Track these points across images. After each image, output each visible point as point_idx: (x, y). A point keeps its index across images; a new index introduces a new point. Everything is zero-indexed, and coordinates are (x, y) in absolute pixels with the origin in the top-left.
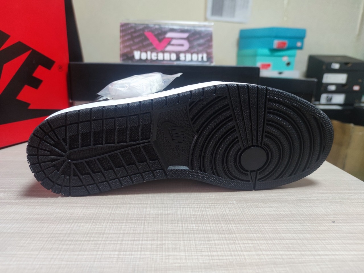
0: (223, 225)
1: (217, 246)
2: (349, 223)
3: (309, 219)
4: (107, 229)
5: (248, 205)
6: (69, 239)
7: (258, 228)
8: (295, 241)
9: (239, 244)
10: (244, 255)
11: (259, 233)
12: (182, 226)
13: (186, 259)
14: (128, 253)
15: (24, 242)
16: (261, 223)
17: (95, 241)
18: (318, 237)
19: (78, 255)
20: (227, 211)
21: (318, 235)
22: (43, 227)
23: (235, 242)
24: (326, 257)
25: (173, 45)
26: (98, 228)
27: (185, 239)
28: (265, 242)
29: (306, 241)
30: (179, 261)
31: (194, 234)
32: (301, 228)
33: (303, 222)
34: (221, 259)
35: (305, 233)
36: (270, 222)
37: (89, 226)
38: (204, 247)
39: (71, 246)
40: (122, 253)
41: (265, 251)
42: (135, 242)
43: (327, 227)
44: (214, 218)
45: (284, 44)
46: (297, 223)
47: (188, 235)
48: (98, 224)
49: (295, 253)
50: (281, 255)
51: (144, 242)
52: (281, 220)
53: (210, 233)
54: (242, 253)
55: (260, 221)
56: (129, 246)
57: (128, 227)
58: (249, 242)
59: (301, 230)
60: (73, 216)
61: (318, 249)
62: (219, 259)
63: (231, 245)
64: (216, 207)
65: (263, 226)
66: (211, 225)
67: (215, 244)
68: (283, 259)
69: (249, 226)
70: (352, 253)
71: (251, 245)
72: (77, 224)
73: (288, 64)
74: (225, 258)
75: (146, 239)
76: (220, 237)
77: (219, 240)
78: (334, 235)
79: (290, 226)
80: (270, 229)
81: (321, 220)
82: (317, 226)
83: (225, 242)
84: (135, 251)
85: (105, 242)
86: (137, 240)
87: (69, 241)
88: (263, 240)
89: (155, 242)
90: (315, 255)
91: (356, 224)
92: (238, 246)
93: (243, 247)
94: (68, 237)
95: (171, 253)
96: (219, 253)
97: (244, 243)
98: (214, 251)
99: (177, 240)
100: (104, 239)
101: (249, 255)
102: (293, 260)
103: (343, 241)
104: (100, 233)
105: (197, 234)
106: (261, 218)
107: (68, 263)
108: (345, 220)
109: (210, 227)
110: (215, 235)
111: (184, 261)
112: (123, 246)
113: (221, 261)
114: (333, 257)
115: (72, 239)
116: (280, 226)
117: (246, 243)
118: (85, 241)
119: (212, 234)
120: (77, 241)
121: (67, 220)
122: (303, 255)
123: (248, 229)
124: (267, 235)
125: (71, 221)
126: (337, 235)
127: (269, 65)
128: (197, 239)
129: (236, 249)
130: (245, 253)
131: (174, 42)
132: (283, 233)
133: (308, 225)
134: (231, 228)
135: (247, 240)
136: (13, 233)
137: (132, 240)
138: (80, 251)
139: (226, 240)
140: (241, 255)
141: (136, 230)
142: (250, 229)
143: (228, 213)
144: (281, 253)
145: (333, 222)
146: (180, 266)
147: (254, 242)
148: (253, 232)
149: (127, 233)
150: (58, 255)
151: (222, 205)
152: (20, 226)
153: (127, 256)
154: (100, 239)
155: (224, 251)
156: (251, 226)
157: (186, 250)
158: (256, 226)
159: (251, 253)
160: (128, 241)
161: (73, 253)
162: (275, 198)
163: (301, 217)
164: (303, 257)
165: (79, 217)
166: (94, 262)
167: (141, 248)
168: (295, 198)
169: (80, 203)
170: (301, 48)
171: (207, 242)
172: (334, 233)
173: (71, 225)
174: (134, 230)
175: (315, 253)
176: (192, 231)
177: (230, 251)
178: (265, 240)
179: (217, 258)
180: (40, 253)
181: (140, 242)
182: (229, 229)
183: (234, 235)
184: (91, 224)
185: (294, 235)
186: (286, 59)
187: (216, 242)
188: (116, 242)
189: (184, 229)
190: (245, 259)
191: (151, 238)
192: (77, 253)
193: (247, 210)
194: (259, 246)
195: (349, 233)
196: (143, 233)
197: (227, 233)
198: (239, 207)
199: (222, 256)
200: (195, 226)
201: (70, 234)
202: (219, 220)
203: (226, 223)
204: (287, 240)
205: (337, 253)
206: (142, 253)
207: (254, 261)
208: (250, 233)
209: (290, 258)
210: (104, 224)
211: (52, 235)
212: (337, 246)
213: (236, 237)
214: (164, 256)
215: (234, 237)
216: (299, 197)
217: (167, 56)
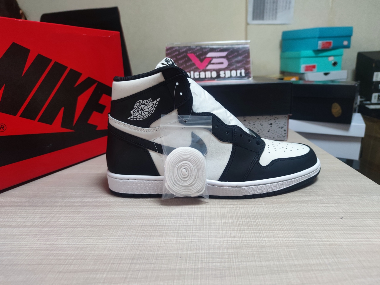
0: (252, 220)
1: (246, 235)
2: (354, 219)
3: (321, 216)
4: (167, 223)
5: (273, 205)
6: (142, 229)
7: (279, 222)
8: (306, 232)
9: (263, 233)
10: (265, 240)
11: (279, 226)
12: (221, 221)
13: (223, 242)
14: (183, 238)
15: (112, 231)
16: (282, 219)
17: (160, 230)
18: (325, 229)
19: (150, 239)
20: (256, 210)
21: (325, 228)
22: (123, 222)
23: (259, 231)
24: (327, 242)
25: (213, 64)
26: (161, 222)
27: (223, 229)
28: (283, 232)
29: (315, 232)
30: (218, 244)
31: (230, 226)
32: (313, 223)
33: (316, 218)
34: (248, 243)
35: (315, 226)
36: (290, 218)
37: (155, 221)
38: (237, 235)
39: (144, 234)
40: (179, 238)
41: (282, 238)
42: (187, 231)
43: (334, 222)
44: (245, 215)
45: (330, 43)
46: (310, 219)
47: (225, 227)
48: (160, 219)
49: (304, 239)
50: (293, 241)
51: (193, 231)
52: (298, 217)
53: (242, 225)
54: (264, 239)
55: (282, 217)
56: (183, 234)
57: (182, 221)
58: (270, 232)
59: (313, 224)
60: (142, 214)
61: (322, 237)
62: (247, 243)
63: (257, 234)
64: (248, 207)
65: (283, 221)
66: (243, 220)
67: (245, 233)
68: (294, 243)
69: (272, 221)
70: (349, 240)
71: (271, 234)
72: (145, 219)
73: (335, 64)
74: (251, 242)
75: (195, 229)
76: (249, 228)
77: (248, 230)
78: (339, 227)
79: (305, 221)
80: (288, 223)
81: (331, 217)
82: (327, 221)
83: (252, 231)
84: (188, 237)
85: (166, 231)
86: (189, 230)
87: (142, 230)
88: (281, 230)
89: (202, 231)
90: (320, 241)
91: (360, 220)
92: (262, 234)
93: (265, 235)
94: (141, 228)
95: (213, 239)
96: (247, 239)
97: (266, 233)
98: (244, 238)
99: (217, 230)
100: (165, 229)
101: (269, 240)
102: (301, 244)
103: (345, 232)
104: (163, 226)
105: (232, 226)
106: (283, 215)
107: (144, 244)
108: (352, 217)
109: (242, 221)
110: (245, 227)
111: (222, 244)
112: (180, 234)
113: (248, 244)
114: (333, 243)
115: (144, 229)
116: (297, 221)
117: (268, 233)
118: (153, 230)
119: (243, 226)
120: (148, 230)
121: (138, 217)
122: (310, 241)
123: (271, 223)
124: (285, 227)
125: (141, 218)
126: (341, 227)
127: (314, 67)
128: (231, 230)
129: (260, 236)
130: (266, 239)
131: (214, 61)
132: (298, 226)
133: (320, 220)
134: (258, 222)
135: (269, 230)
136: (103, 225)
137: (185, 230)
138: (150, 237)
139: (253, 230)
140: (263, 240)
141: (188, 224)
142: (273, 223)
143: (257, 211)
144: (293, 239)
145: (341, 218)
146: (219, 247)
147: (274, 232)
148: (274, 225)
149: (182, 226)
150: (136, 239)
151: (253, 205)
152: (107, 221)
153: (182, 240)
154: (163, 229)
155: (251, 238)
156: (273, 221)
157: (224, 237)
158: (277, 221)
159: (271, 239)
160: (183, 230)
161: (146, 238)
162: (298, 200)
163: (316, 214)
164: (309, 242)
165: (146, 215)
166: (161, 243)
167: (192, 235)
168: (314, 200)
169: (146, 205)
170: (348, 47)
171: (239, 232)
172: (339, 226)
173: (142, 220)
174: (186, 224)
175: (320, 240)
176: (229, 225)
177: (256, 238)
178: (283, 230)
179: (246, 242)
180: (125, 238)
181: (191, 231)
182: (256, 223)
183: (260, 227)
184: (155, 220)
185: (306, 227)
186: (332, 59)
187: (246, 232)
188: (174, 232)
189: (222, 223)
190: (266, 243)
191: (198, 229)
192: (149, 238)
193: (273, 209)
194: (277, 234)
195: (351, 226)
196: (193, 226)
197: (254, 226)
198: (266, 207)
199: (249, 241)
200: (231, 221)
201: (142, 226)
202: (250, 217)
203: (255, 219)
204: (300, 231)
205: (337, 240)
206: (193, 238)
207: (272, 244)
208: (272, 226)
209: (300, 243)
210: (165, 220)
211: (130, 227)
212: (338, 235)
213: (261, 229)
214: (208, 240)
215: (259, 229)
216: (318, 199)
217: (208, 74)
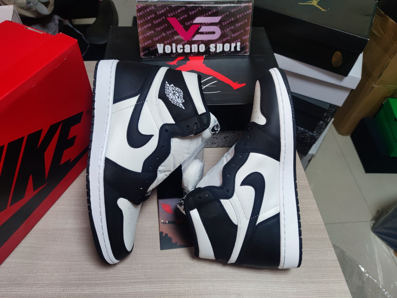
25: (202, 33)
131: (203, 29)
217: (195, 48)
